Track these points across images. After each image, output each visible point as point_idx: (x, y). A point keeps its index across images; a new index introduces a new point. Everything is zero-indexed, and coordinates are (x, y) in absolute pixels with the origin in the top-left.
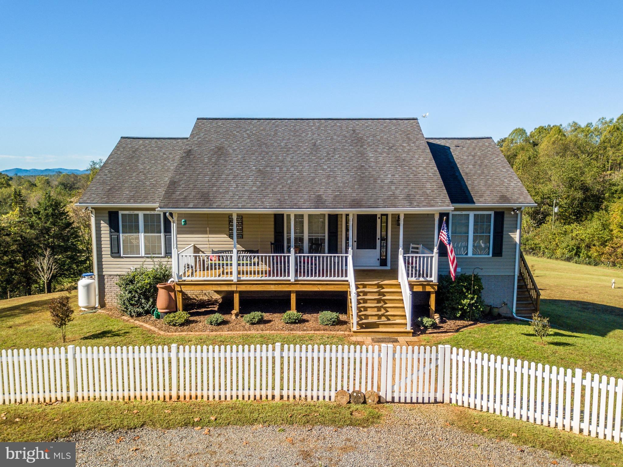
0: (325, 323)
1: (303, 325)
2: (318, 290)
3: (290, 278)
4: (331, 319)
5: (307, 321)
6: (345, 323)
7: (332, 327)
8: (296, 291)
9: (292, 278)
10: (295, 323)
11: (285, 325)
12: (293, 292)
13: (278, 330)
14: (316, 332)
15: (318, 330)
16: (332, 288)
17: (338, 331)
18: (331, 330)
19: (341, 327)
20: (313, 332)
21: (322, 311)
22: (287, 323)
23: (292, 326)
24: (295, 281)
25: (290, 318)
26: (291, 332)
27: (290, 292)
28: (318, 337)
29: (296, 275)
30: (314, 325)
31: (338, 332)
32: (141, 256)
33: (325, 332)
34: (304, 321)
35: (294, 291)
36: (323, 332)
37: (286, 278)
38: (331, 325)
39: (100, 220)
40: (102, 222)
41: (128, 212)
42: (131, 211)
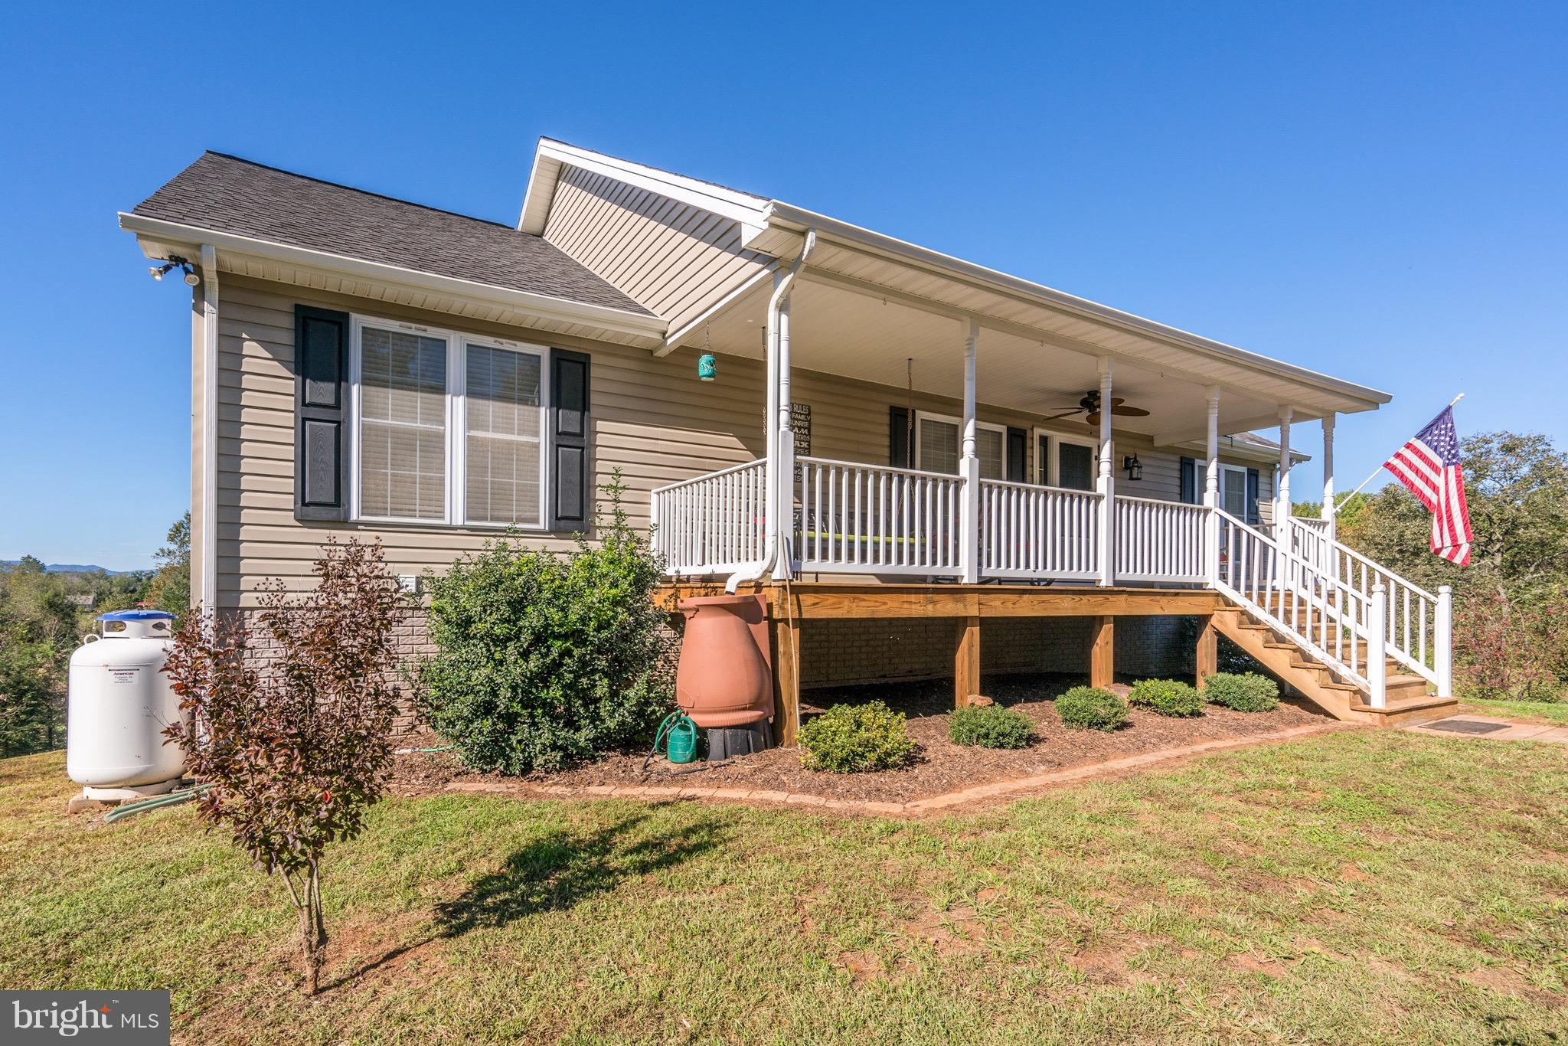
12: (1108, 619)
32: (446, 522)
35: (1111, 617)
39: (244, 336)
40: (250, 347)
41: (398, 323)
42: (414, 326)
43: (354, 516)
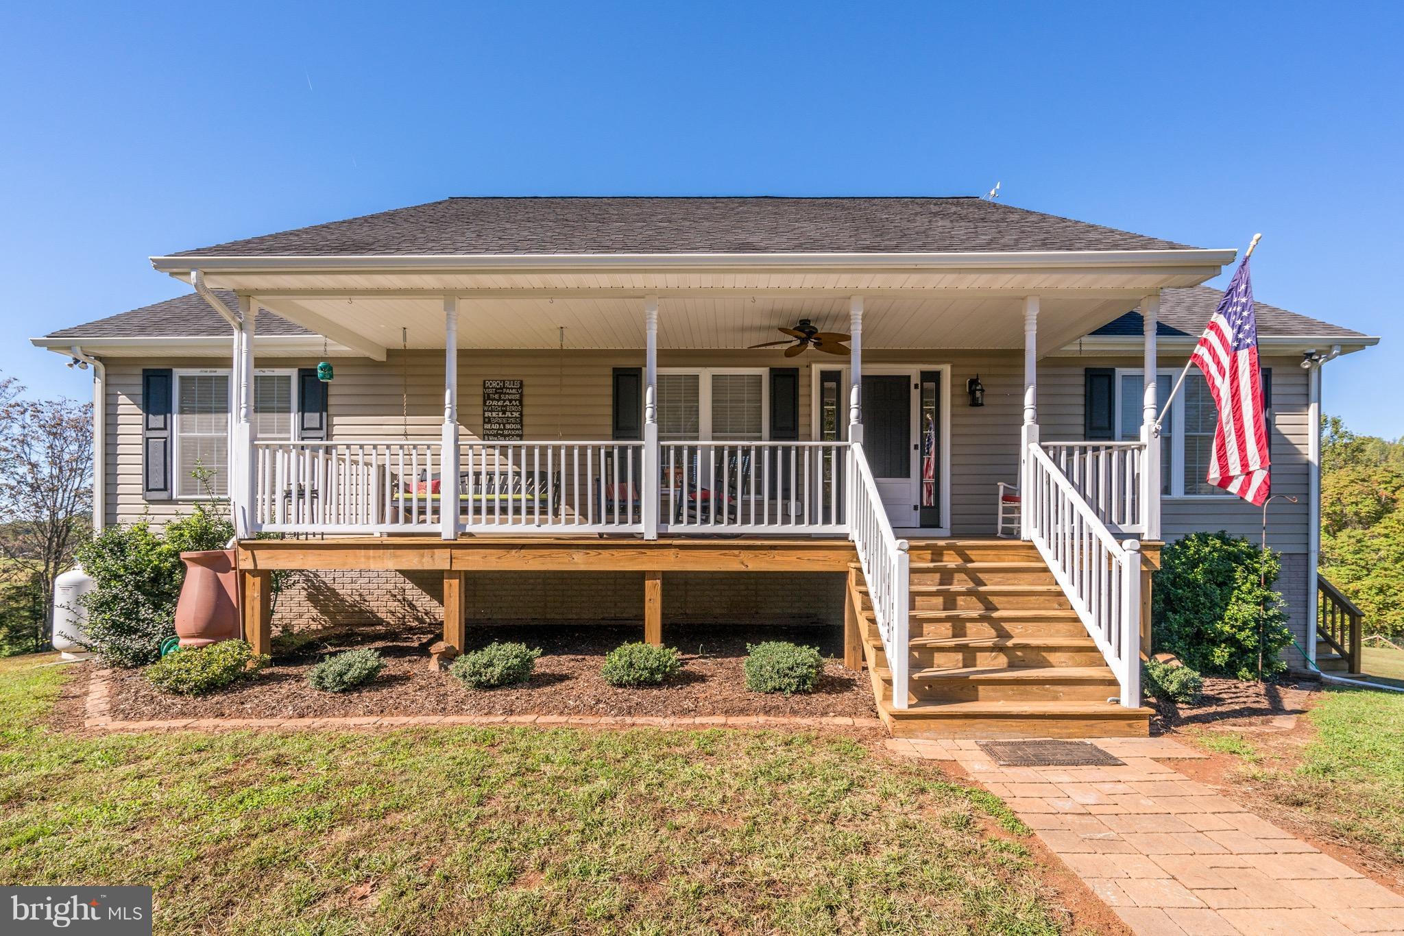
0: (770, 685)
1: (683, 693)
2: (743, 568)
3: (640, 528)
4: (791, 669)
5: (702, 679)
6: (844, 685)
7: (798, 698)
8: (664, 572)
9: (648, 527)
10: (650, 684)
11: (611, 691)
12: (653, 575)
13: (576, 711)
14: (732, 720)
15: (742, 712)
16: (789, 563)
17: (824, 714)
18: (794, 712)
19: (832, 699)
20: (719, 719)
21: (758, 644)
22: (620, 685)
23: (637, 696)
24: (661, 536)
25: (631, 665)
26: (629, 720)
27: (641, 576)
28: (741, 741)
29: (664, 519)
30: (725, 694)
31: (824, 720)
33: (773, 720)
34: (690, 678)
35: (654, 572)
36: (762, 719)
37: (628, 528)
38: (794, 693)
39: (119, 393)
40: (122, 399)
41: (199, 370)
42: (209, 370)
43: (174, 497)
